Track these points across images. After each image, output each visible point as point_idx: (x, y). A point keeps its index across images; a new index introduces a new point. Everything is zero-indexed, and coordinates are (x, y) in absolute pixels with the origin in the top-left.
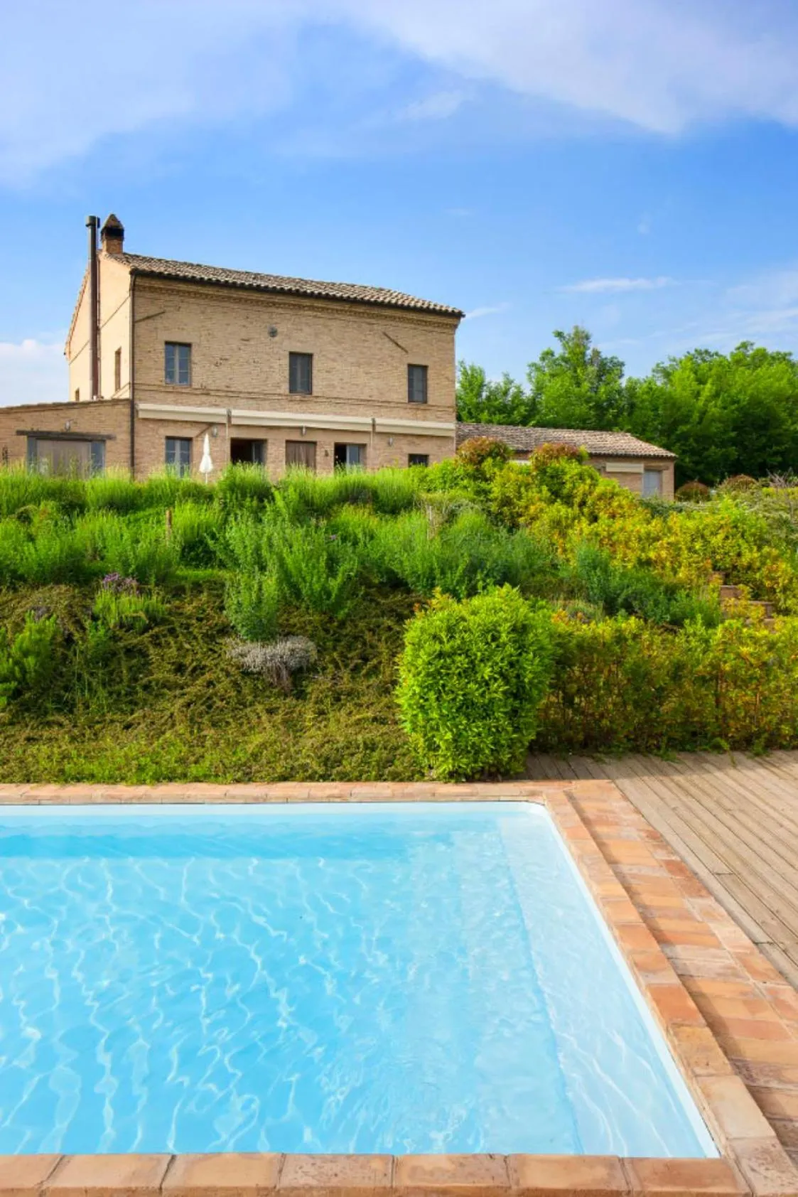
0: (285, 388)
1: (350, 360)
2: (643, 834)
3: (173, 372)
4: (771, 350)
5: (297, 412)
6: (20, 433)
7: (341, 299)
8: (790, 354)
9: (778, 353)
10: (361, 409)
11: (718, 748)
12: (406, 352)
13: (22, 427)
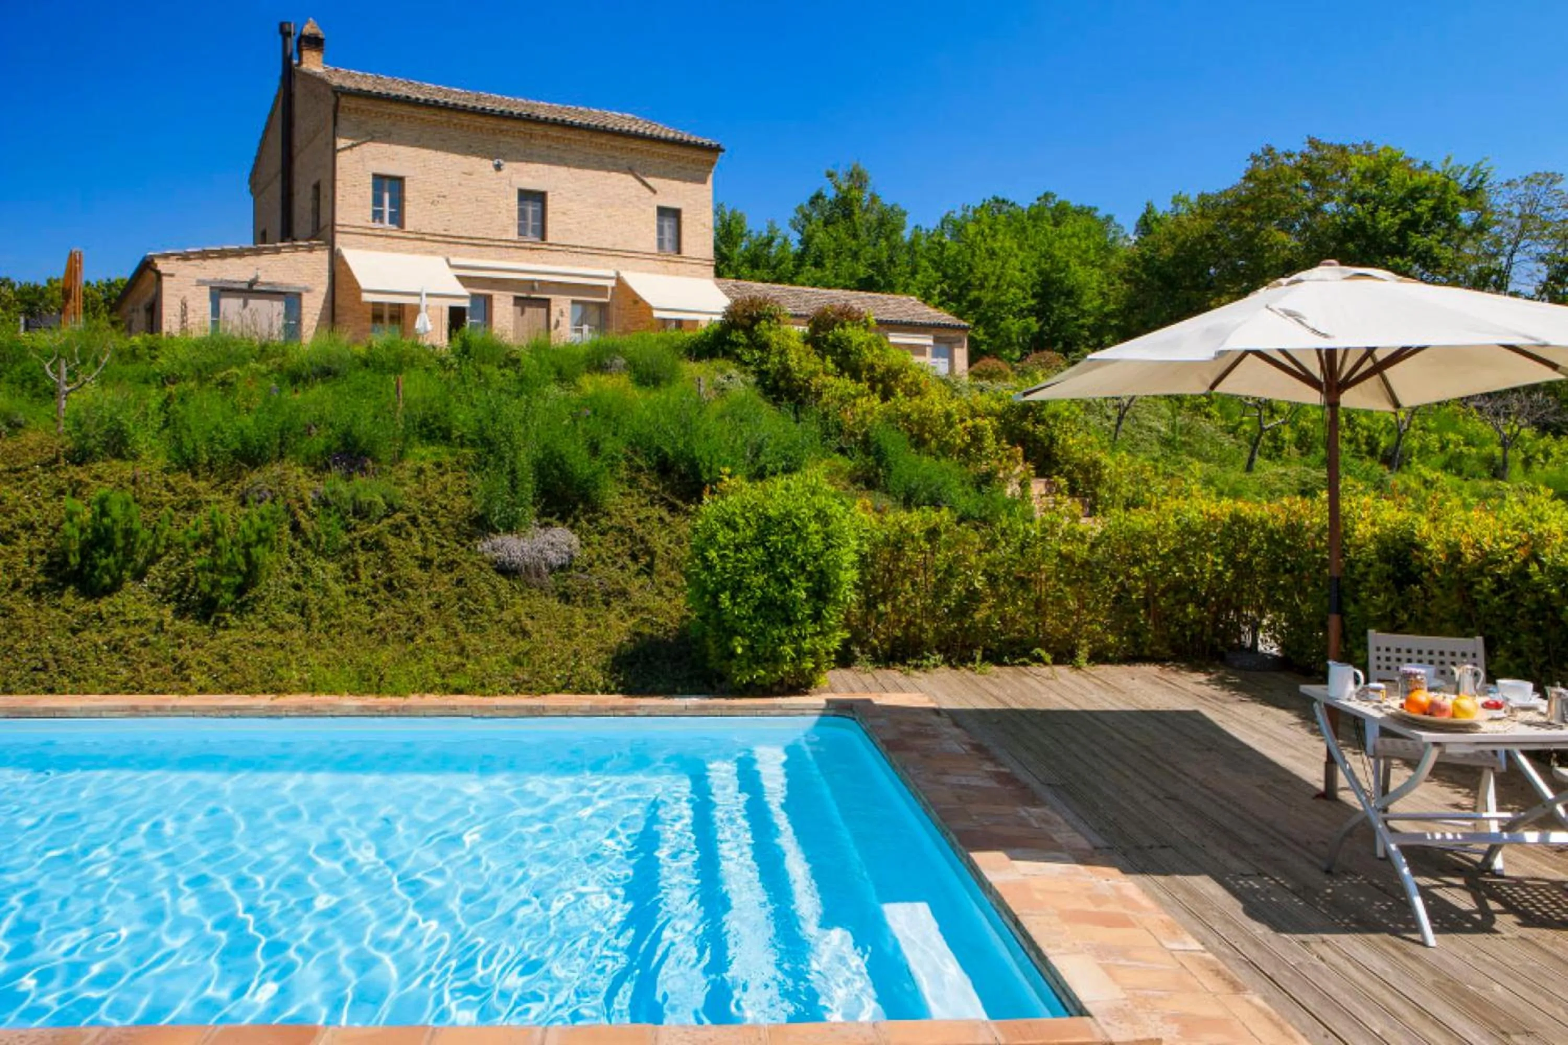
0: (513, 234)
1: (590, 200)
2: (967, 747)
3: (382, 212)
4: (1074, 203)
5: (528, 261)
6: (201, 283)
7: (580, 127)
8: (1096, 209)
9: (1082, 207)
10: (603, 260)
11: (1039, 659)
12: (654, 192)
13: (202, 276)
